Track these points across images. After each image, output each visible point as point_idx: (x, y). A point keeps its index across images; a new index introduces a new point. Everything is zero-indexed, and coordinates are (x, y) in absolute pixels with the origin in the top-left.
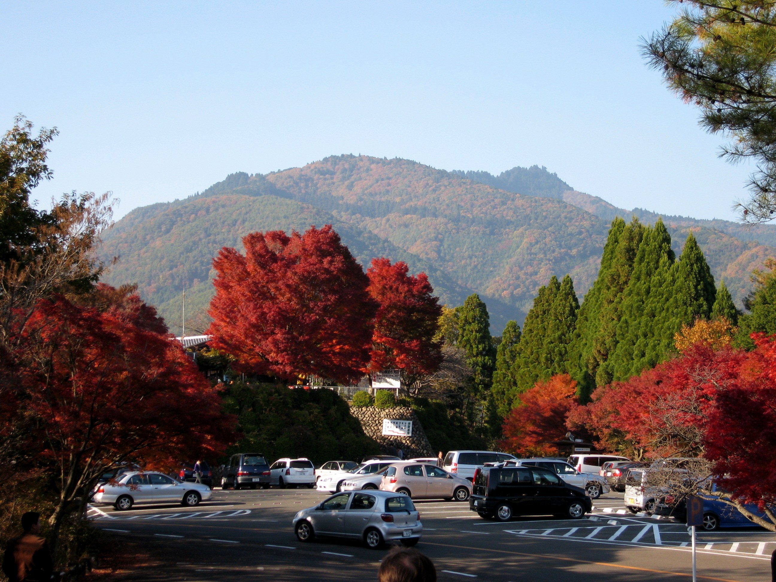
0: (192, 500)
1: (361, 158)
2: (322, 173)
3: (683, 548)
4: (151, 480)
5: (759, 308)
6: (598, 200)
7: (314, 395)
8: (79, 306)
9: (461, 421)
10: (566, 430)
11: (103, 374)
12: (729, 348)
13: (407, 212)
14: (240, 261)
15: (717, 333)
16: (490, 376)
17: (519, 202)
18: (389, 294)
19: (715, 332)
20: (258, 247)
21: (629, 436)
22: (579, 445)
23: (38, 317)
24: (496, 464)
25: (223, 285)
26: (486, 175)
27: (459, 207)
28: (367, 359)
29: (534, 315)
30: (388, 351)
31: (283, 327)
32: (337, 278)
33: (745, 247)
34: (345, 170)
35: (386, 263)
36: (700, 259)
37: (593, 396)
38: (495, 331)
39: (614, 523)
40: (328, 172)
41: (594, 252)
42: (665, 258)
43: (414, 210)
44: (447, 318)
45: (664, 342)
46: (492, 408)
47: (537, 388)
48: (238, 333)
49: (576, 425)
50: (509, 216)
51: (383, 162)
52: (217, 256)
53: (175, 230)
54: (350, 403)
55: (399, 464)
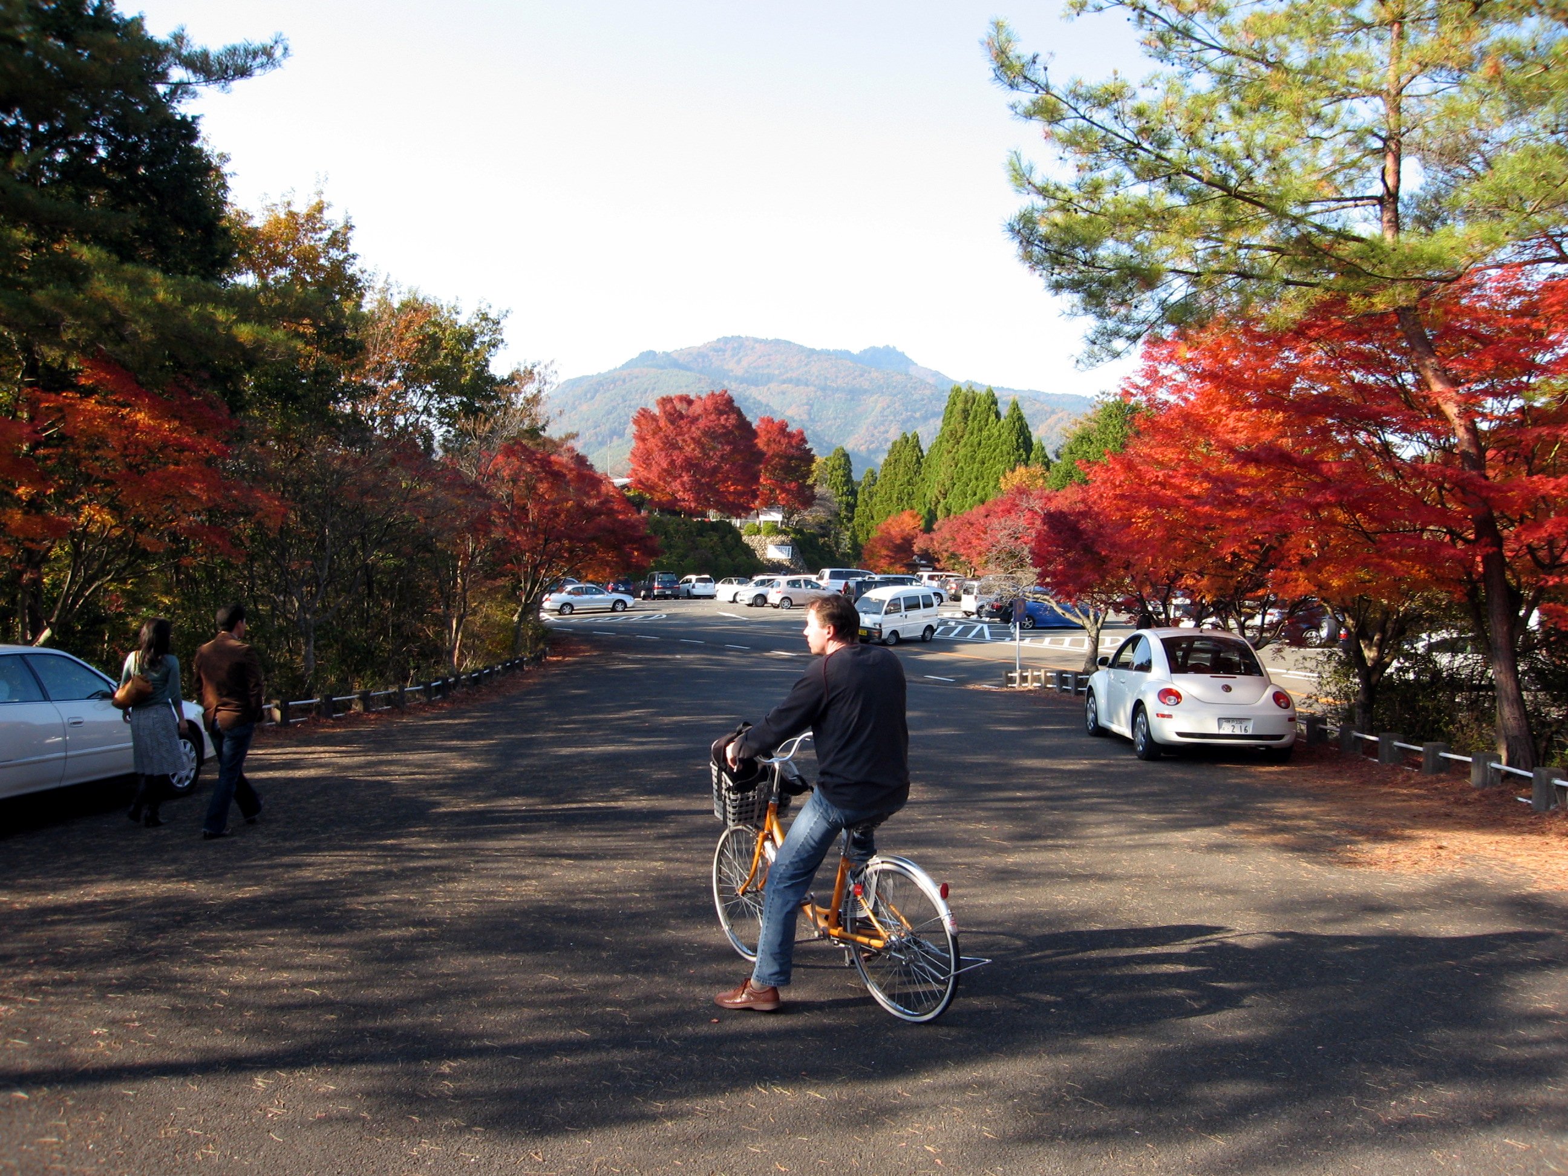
0: (620, 607)
1: (747, 338)
2: (716, 351)
3: (1007, 643)
4: (587, 592)
5: (1067, 457)
6: (937, 374)
7: (714, 526)
8: (533, 448)
9: (829, 546)
10: (914, 554)
11: (554, 503)
12: (1043, 489)
13: (784, 382)
14: (654, 418)
15: (1033, 477)
16: (853, 512)
17: (874, 374)
18: (773, 445)
19: (1031, 476)
20: (668, 407)
21: (963, 558)
22: (924, 566)
23: (500, 459)
24: (860, 579)
25: (641, 438)
26: (848, 353)
27: (826, 378)
28: (755, 497)
29: (887, 463)
30: (772, 491)
31: (688, 471)
32: (731, 432)
33: (1053, 412)
34: (734, 349)
35: (770, 421)
36: (1020, 418)
37: (935, 527)
38: (856, 477)
39: (953, 624)
40: (721, 350)
41: (935, 415)
42: (993, 417)
43: (790, 381)
44: (818, 466)
45: (992, 484)
46: (854, 538)
47: (889, 521)
48: (653, 476)
49: (921, 549)
50: (866, 385)
51: (765, 342)
52: (634, 414)
53: (598, 397)
54: (742, 532)
55: (782, 579)
